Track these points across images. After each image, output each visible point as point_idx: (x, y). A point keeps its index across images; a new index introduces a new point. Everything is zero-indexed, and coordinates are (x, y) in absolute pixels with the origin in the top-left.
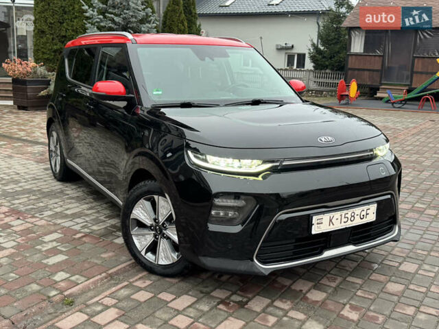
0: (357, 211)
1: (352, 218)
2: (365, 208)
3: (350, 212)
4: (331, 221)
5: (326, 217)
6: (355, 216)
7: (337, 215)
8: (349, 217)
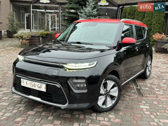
0: (37, 84)
1: (35, 86)
2: (40, 84)
3: (33, 83)
4: (26, 83)
5: (25, 81)
6: (36, 85)
7: (29, 82)
8: (33, 85)
